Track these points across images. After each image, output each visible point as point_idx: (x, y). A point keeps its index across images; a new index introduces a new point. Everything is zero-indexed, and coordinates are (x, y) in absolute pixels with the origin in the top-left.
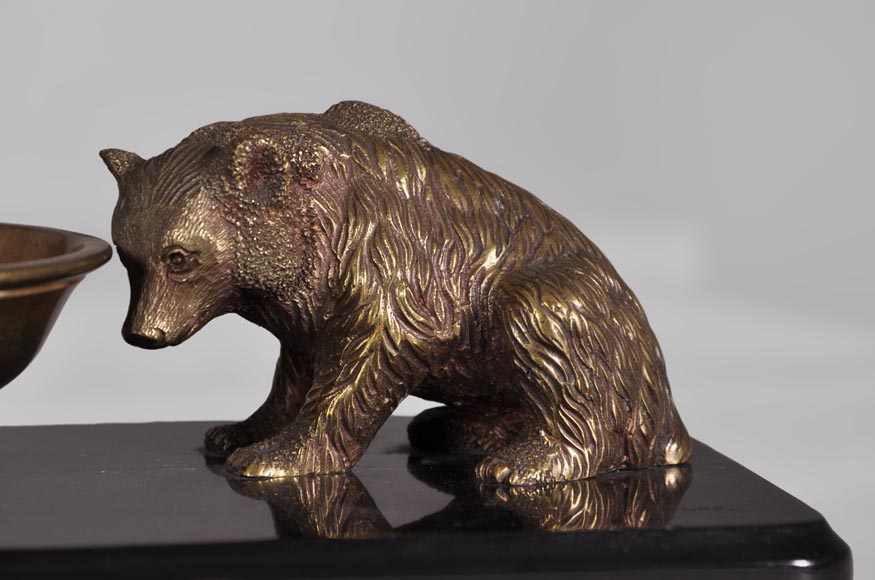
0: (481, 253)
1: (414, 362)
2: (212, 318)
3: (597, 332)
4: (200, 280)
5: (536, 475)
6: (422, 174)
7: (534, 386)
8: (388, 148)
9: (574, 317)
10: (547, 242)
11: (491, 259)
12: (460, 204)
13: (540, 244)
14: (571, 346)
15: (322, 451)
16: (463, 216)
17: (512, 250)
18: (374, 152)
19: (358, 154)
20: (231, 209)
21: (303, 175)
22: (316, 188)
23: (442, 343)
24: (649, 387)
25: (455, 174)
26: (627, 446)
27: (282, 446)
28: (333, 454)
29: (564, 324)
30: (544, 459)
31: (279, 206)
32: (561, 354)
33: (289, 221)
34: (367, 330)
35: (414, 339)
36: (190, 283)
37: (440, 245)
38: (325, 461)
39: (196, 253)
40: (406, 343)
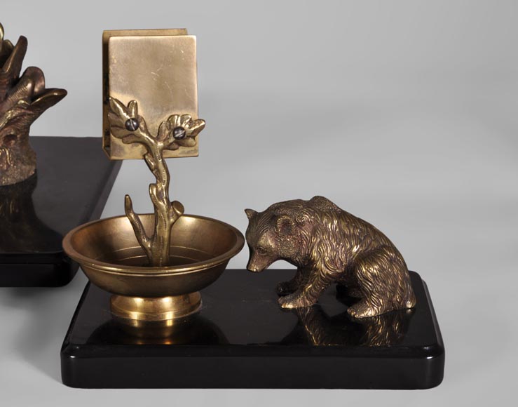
0: (352, 247)
1: (330, 279)
2: (275, 261)
3: (382, 275)
4: (267, 255)
5: (363, 315)
6: (336, 222)
7: (364, 291)
8: (326, 215)
9: (375, 271)
10: (373, 243)
11: (355, 249)
12: (347, 232)
13: (371, 243)
14: (374, 280)
15: (304, 301)
16: (347, 235)
17: (361, 246)
18: (321, 217)
19: (317, 217)
20: (276, 237)
21: (300, 225)
22: (303, 228)
23: (338, 273)
24: (401, 289)
25: (346, 222)
26: (393, 305)
27: (293, 298)
28: (308, 302)
29: (372, 274)
30: (366, 310)
31: (291, 235)
32: (371, 282)
33: (294, 239)
34: (316, 270)
35: (330, 273)
36: (265, 256)
37: (339, 245)
38: (305, 303)
39: (266, 248)
40: (327, 274)
